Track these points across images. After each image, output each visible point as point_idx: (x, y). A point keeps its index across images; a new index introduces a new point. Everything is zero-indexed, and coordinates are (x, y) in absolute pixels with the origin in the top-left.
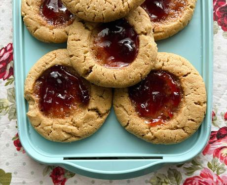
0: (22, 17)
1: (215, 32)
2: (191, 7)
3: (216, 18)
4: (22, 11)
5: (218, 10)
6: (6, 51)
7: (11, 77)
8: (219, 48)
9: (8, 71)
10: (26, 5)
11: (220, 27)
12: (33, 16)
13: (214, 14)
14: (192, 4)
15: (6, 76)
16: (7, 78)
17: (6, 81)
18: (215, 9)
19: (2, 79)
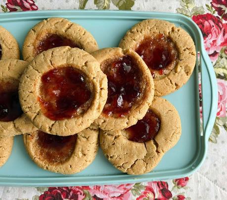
0: (46, 19)
1: (39, 189)
2: (47, 168)
3: (51, 189)
4: (51, 18)
5: (59, 191)
6: (31, 5)
7: (8, 10)
8: (25, 192)
9: (14, 7)
10: (56, 22)
11: (43, 193)
12: (45, 28)
13: (55, 188)
14: (49, 168)
15: (9, 5)
16: (8, 7)
17: (5, 6)
18: (59, 188)
19: (7, 2)
